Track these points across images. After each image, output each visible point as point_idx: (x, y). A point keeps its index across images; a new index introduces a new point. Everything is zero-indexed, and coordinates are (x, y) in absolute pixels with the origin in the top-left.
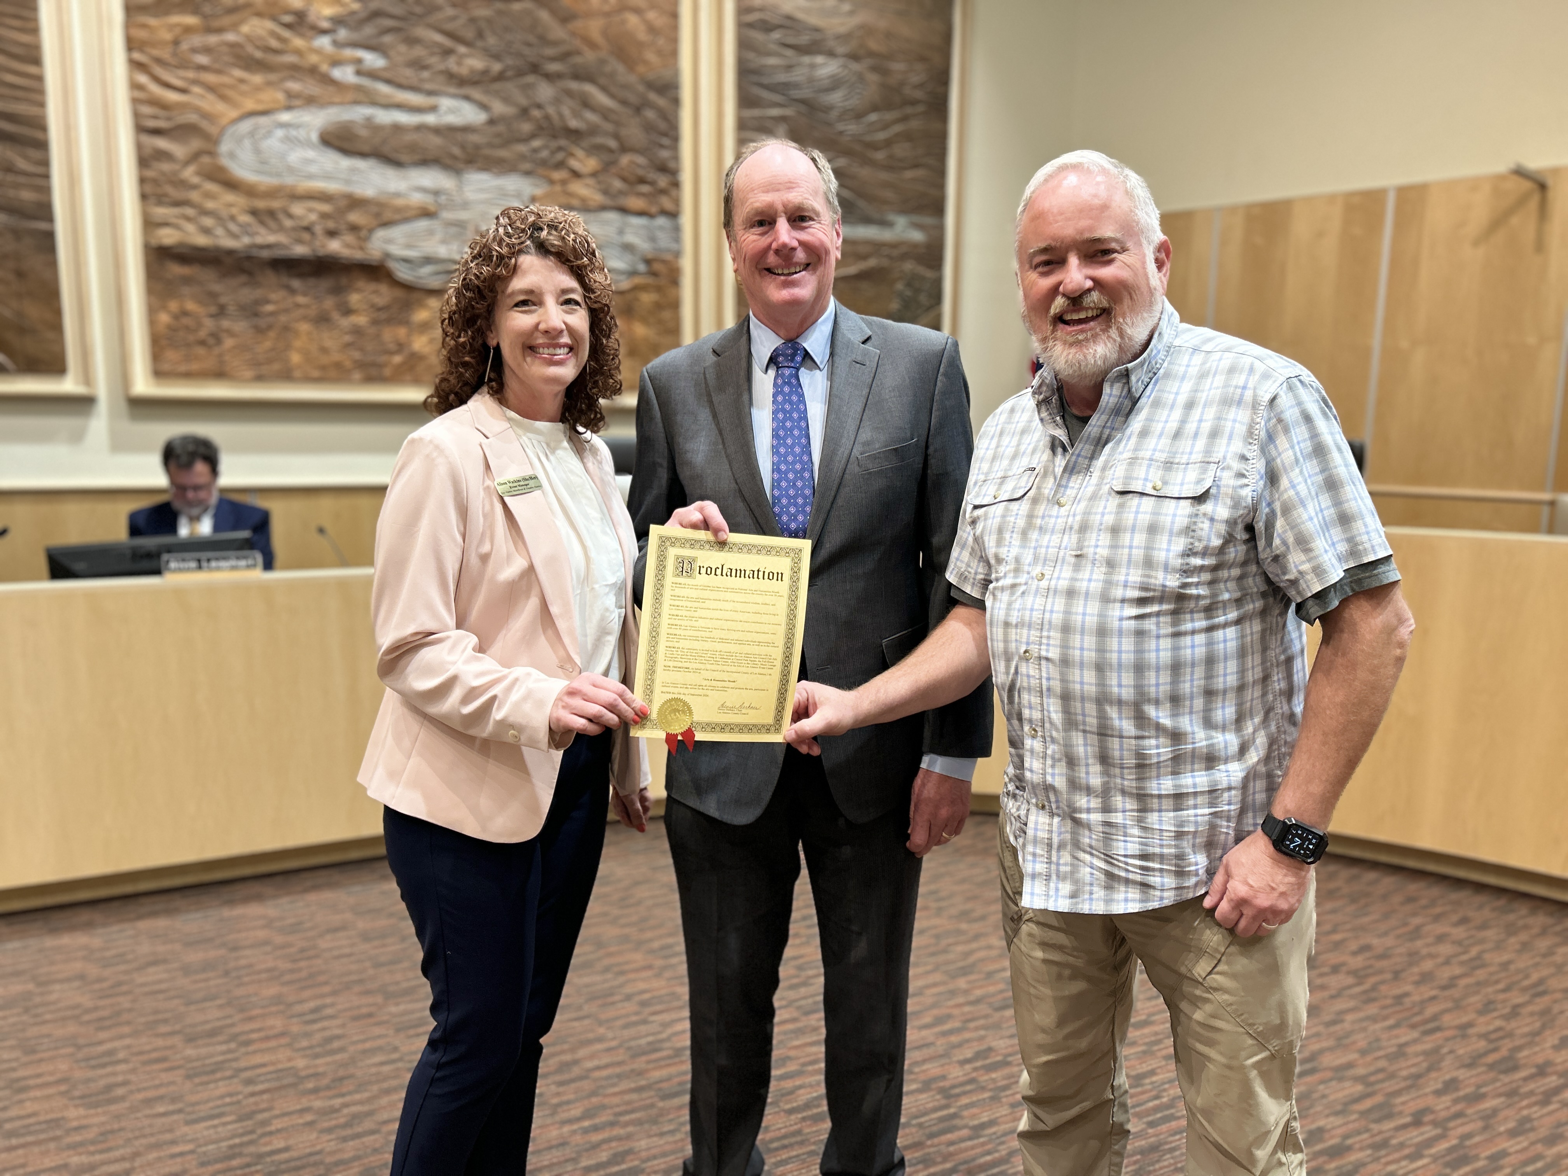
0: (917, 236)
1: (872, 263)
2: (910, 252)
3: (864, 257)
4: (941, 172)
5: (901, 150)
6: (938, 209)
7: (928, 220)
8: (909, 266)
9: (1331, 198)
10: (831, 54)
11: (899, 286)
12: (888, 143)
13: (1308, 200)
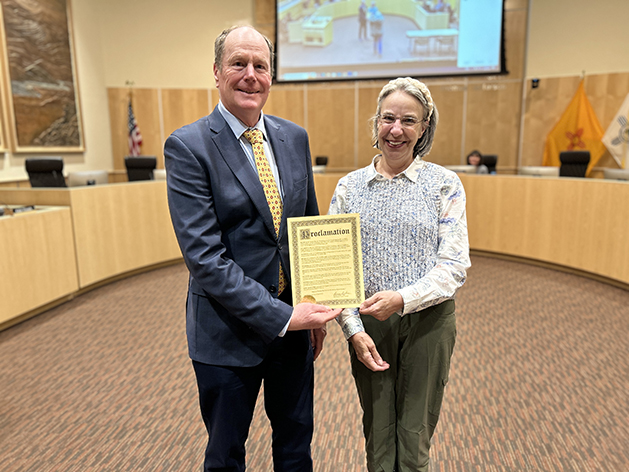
0: (67, 89)
1: (55, 98)
2: (66, 95)
3: (52, 96)
4: (70, 67)
5: (58, 57)
6: (71, 80)
7: (69, 83)
8: (66, 99)
9: (193, 90)
10: (34, 20)
11: (64, 106)
12: (55, 55)
13: (187, 90)
